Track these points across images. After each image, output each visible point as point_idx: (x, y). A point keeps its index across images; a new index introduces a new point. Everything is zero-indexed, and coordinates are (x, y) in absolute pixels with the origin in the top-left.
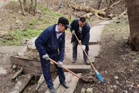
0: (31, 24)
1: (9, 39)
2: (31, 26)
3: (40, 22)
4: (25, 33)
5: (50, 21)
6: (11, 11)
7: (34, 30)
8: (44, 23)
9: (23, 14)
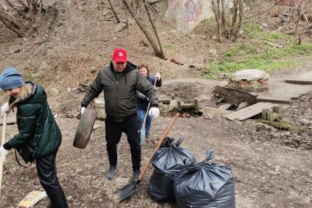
0: (229, 55)
1: (206, 73)
2: (228, 58)
3: (242, 52)
4: (222, 67)
5: (258, 50)
6: (204, 37)
7: (232, 63)
8: (248, 53)
9: (219, 41)
